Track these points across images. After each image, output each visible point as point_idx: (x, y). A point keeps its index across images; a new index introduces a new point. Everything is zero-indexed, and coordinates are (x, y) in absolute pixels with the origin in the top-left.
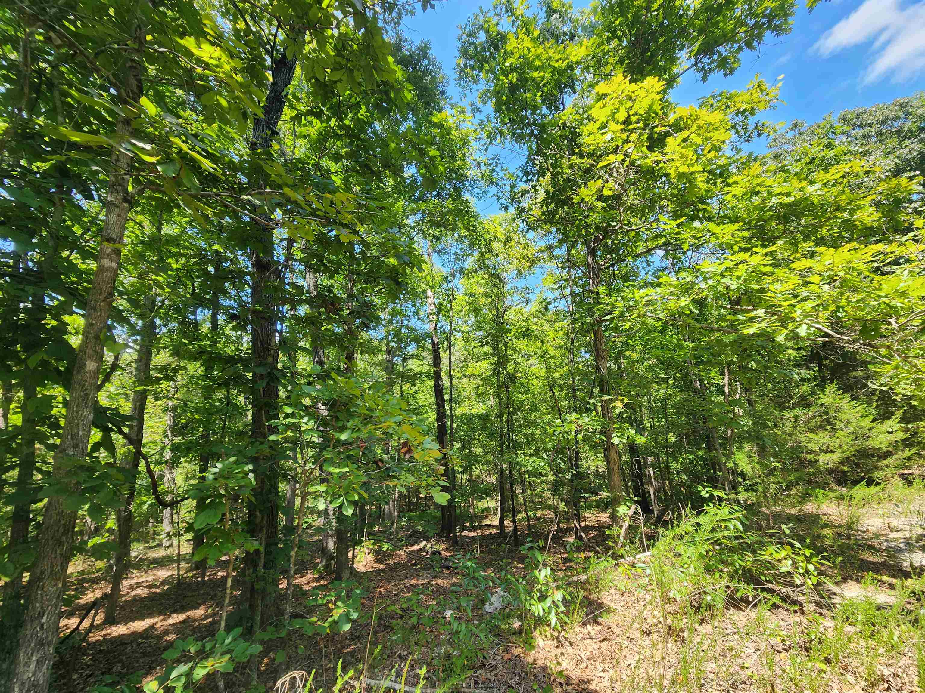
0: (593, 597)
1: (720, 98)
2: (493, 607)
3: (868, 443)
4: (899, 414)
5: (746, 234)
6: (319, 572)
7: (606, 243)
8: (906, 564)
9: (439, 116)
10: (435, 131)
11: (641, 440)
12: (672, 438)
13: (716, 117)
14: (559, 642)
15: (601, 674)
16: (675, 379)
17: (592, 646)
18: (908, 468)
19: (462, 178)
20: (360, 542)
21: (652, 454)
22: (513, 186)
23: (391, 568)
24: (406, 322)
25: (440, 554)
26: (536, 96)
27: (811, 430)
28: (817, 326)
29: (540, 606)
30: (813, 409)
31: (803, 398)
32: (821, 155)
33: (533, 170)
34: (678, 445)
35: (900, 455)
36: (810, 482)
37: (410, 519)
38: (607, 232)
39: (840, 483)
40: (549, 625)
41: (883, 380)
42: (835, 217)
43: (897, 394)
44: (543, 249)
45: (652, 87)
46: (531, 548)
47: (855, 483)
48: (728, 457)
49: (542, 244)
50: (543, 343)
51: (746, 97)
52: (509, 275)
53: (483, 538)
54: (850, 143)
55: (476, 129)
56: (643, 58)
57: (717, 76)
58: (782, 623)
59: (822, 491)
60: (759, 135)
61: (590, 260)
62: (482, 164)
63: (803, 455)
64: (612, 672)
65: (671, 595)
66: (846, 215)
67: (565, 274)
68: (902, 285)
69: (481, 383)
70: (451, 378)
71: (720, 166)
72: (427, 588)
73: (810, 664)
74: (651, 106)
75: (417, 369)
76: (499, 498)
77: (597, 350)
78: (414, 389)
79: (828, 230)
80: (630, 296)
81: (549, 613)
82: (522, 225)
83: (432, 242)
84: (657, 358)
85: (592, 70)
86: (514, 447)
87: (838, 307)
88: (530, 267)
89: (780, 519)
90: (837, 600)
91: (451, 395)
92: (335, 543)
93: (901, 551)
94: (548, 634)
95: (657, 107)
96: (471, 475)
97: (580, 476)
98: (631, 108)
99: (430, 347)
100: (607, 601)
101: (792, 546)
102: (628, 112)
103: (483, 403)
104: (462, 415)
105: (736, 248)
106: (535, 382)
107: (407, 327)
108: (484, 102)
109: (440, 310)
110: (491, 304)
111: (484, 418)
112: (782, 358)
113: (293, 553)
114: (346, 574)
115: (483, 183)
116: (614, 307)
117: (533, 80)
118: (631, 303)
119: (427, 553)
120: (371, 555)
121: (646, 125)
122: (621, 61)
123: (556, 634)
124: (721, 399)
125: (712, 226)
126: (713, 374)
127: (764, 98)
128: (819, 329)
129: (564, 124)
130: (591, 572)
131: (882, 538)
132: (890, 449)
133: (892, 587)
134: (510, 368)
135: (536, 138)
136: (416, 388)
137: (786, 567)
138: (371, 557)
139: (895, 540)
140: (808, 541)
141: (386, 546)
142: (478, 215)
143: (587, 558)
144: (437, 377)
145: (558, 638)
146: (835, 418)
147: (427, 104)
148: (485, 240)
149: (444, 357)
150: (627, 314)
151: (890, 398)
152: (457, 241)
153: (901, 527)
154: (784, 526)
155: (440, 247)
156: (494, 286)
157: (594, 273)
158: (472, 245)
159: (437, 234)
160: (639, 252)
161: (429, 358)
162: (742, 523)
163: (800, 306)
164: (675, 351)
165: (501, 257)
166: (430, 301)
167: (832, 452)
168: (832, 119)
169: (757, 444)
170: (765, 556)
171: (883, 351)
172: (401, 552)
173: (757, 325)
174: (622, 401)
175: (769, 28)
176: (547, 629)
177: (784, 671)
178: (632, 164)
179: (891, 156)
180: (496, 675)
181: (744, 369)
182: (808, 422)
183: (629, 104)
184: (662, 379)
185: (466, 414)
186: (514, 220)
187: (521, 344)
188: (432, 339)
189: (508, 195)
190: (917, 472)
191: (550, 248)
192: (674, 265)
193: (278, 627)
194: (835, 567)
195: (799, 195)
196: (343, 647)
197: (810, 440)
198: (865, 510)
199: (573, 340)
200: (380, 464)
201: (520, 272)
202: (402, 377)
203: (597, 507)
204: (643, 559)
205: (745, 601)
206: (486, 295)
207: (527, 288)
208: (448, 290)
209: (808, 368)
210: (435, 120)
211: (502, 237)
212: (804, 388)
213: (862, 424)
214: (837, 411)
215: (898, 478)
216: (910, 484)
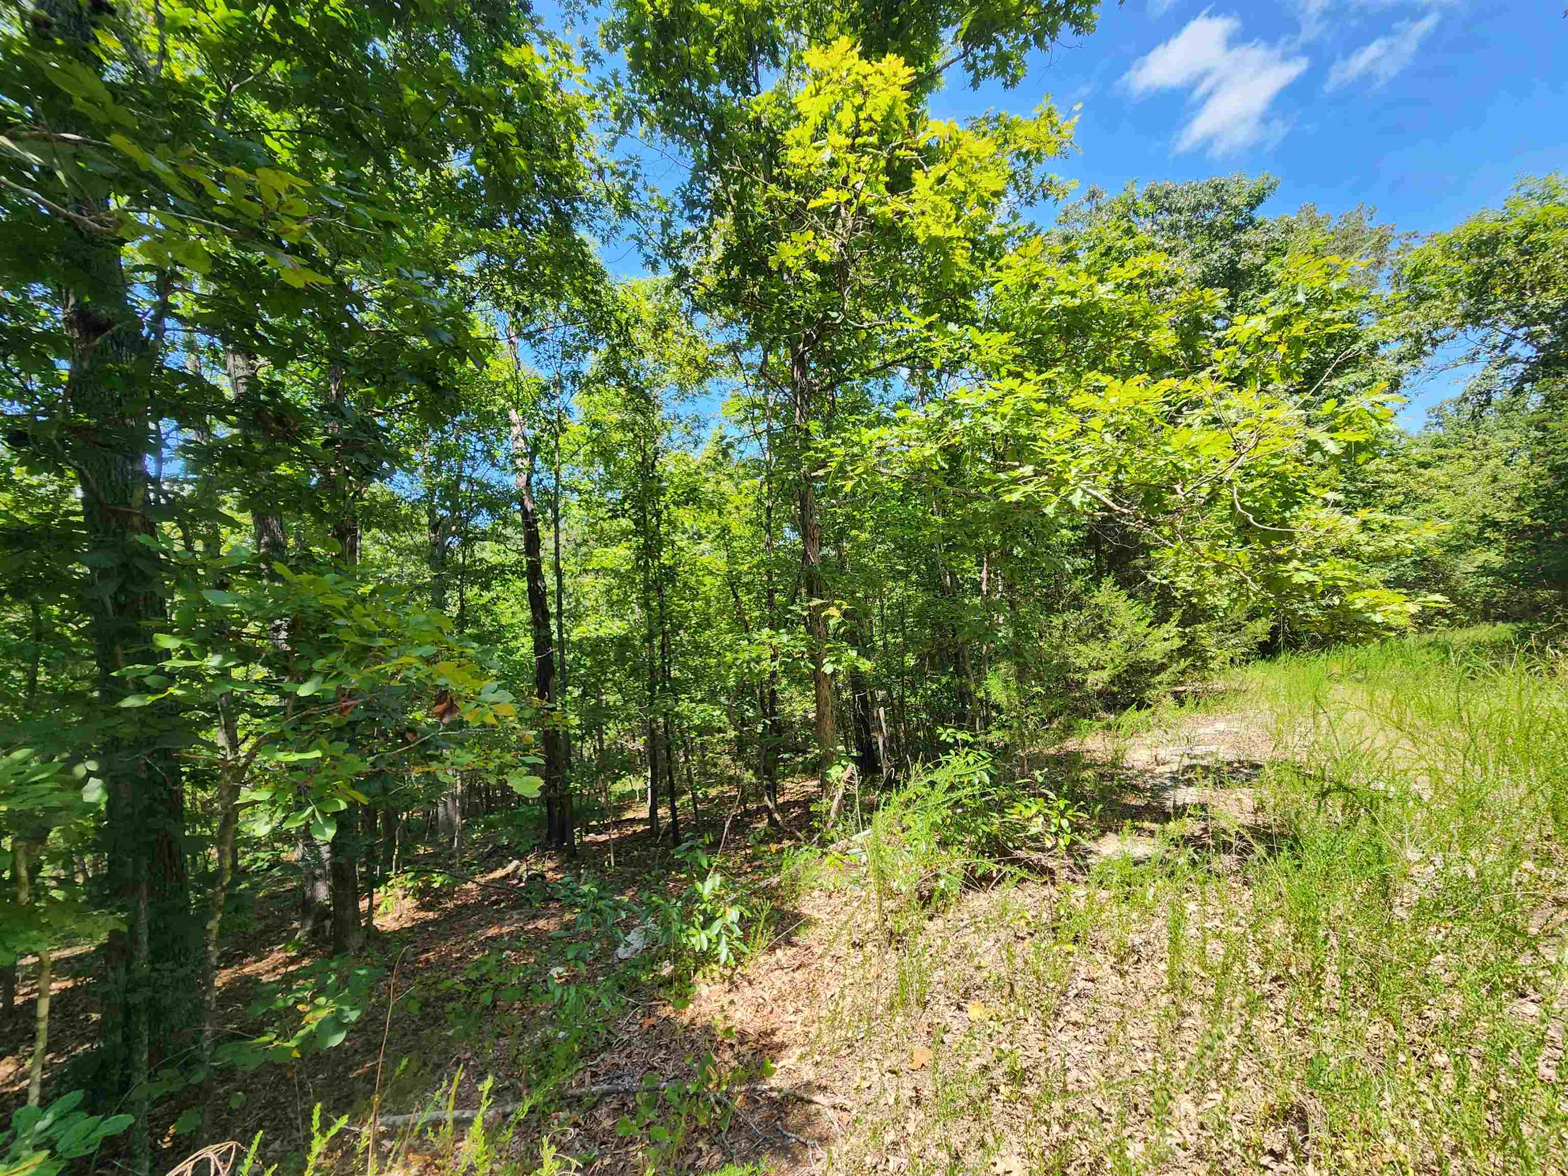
0: (788, 907)
1: (996, 124)
2: (630, 950)
3: (1142, 654)
4: (1177, 615)
5: (1018, 350)
6: (297, 945)
7: (823, 347)
8: (1170, 804)
9: (517, 53)
10: (511, 88)
11: (866, 666)
12: (910, 661)
13: (984, 147)
14: (732, 983)
15: (792, 1018)
16: (918, 573)
17: (780, 979)
18: (1182, 683)
19: (573, 195)
20: (385, 879)
21: (882, 686)
22: (666, 225)
23: (449, 917)
24: (468, 471)
25: (543, 877)
26: (706, 53)
27: (1082, 641)
28: (1095, 493)
29: (703, 936)
30: (1086, 612)
31: (1075, 597)
32: (1119, 244)
33: (703, 199)
34: (918, 670)
35: (1175, 668)
36: (1075, 710)
37: (490, 825)
38: (825, 328)
39: (1108, 709)
40: (717, 962)
41: (1164, 572)
42: (1127, 337)
43: (1177, 589)
44: (722, 348)
45: (895, 75)
46: (691, 849)
47: (1125, 707)
48: (979, 684)
49: (720, 340)
50: (720, 513)
51: (1031, 131)
52: (665, 393)
53: (622, 840)
54: (1155, 233)
55: (593, 97)
56: (887, 26)
57: (993, 84)
58: (1029, 900)
59: (1086, 721)
60: (1045, 197)
61: (797, 375)
62: (608, 173)
63: (1070, 675)
64: (806, 1012)
65: (895, 885)
66: (1139, 334)
67: (758, 397)
68: (1193, 439)
69: (614, 582)
70: (559, 573)
71: (990, 238)
72: (518, 938)
73: (1057, 948)
74: (892, 109)
75: (494, 560)
76: (649, 774)
77: (804, 527)
78: (487, 596)
79: (1118, 356)
80: (855, 438)
81: (718, 943)
82: (686, 303)
83: (514, 315)
84: (894, 541)
85: (805, 29)
86: (672, 690)
87: (1120, 466)
88: (700, 381)
89: (1035, 761)
90: (1092, 860)
91: (560, 604)
92: (330, 889)
93: (1165, 788)
94: (716, 975)
95: (901, 113)
96: (601, 741)
97: (778, 728)
98: (860, 108)
99: (519, 517)
100: (806, 909)
101: (1046, 798)
102: (856, 113)
103: (622, 618)
104: (581, 640)
105: (1003, 371)
106: (708, 580)
107: (471, 481)
108: (613, 48)
109: (535, 450)
110: (631, 443)
111: (623, 643)
112: (1054, 541)
113: (212, 925)
114: (355, 941)
115: (610, 210)
116: (831, 455)
117: (702, 19)
118: (856, 450)
119: (520, 881)
120: (409, 898)
121: (884, 142)
122: (853, 22)
123: (728, 972)
124: (977, 600)
125: (973, 333)
126: (968, 565)
127: (1054, 138)
128: (1096, 498)
129: (758, 120)
130: (785, 872)
131: (1148, 775)
133: (1152, 833)
134: (666, 557)
135: (707, 137)
136: (493, 594)
137: (1037, 826)
138: (410, 903)
139: (1161, 775)
140: (1065, 788)
141: (440, 879)
142: (603, 273)
143: (780, 852)
144: (534, 573)
145: (731, 978)
146: (1109, 624)
147: (492, 23)
148: (617, 322)
149: (546, 536)
150: (849, 468)
151: (1169, 594)
152: (565, 319)
153: (1168, 758)
154: (1037, 773)
155: (532, 329)
156: (636, 410)
157: (802, 398)
158: (593, 330)
159: (524, 298)
160: (872, 367)
161: (518, 539)
162: (989, 773)
163: (1075, 462)
164: (919, 529)
165: (649, 357)
166: (515, 431)
167: (1103, 668)
168: (1135, 190)
169: (1017, 664)
170: (1013, 815)
171: (1166, 531)
172: (470, 885)
173: (1022, 489)
174: (839, 607)
175: (1066, 17)
176: (714, 967)
177: (1026, 963)
178: (862, 210)
179: (1199, 261)
180: (629, 1056)
181: (1007, 555)
182: (1077, 630)
183: (858, 100)
184: (900, 572)
185: (588, 639)
186: (668, 290)
187: (685, 516)
188: (522, 503)
189: (657, 238)
190: (1190, 689)
191: (734, 348)
192: (922, 394)
193: (189, 1064)
194: (1092, 817)
195: (1086, 297)
196: (351, 1069)
197: (1079, 654)
198: (1132, 740)
199: (769, 510)
200: (409, 736)
201: (682, 388)
202: (463, 574)
203: (804, 771)
204: (860, 841)
205: (987, 878)
206: (623, 426)
207: (696, 419)
208: (551, 413)
209: (1084, 556)
210: (507, 60)
211: (651, 321)
212: (1077, 583)
213: (1138, 630)
214: (1111, 614)
215: (1170, 697)
216: (1182, 703)
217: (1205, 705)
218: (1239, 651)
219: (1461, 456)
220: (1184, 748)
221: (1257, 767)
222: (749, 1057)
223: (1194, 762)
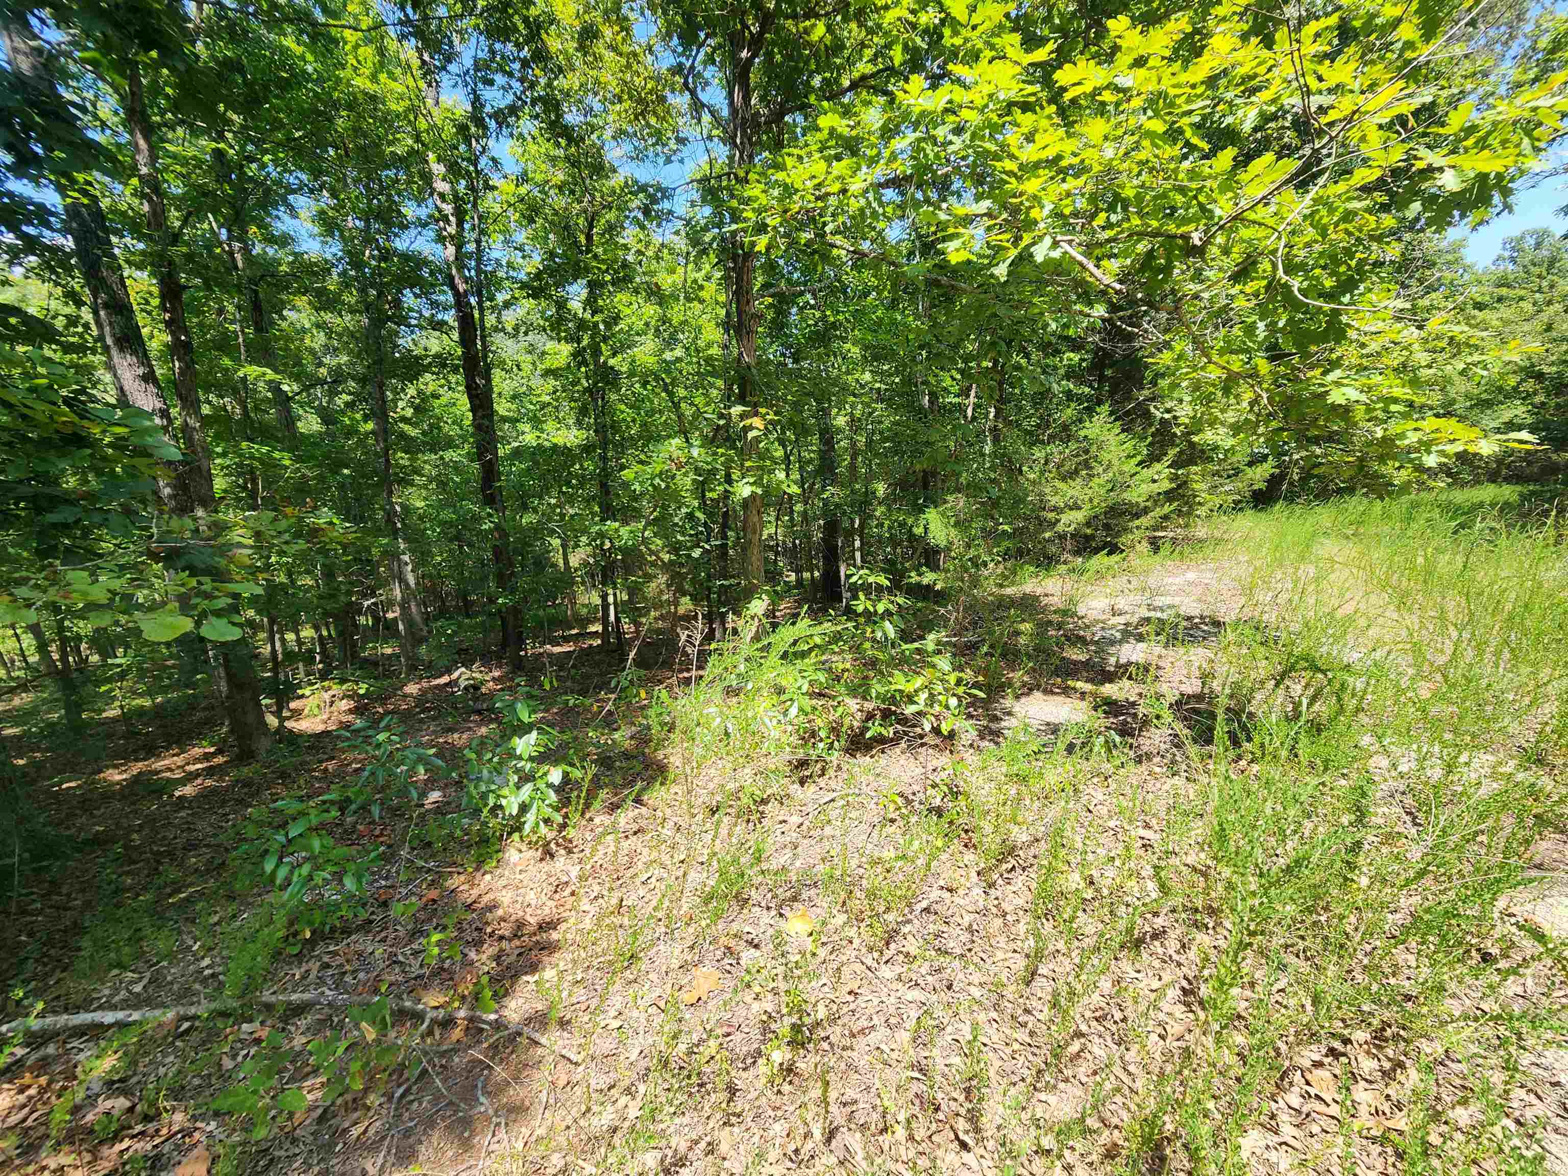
3: (1126, 495)
4: (1172, 452)
8: (1113, 661)
12: (880, 489)
14: (546, 851)
18: (1164, 529)
25: (477, 689)
27: (1063, 479)
30: (1073, 445)
31: (1065, 427)
35: (1158, 512)
39: (1077, 553)
43: (1178, 425)
47: (1096, 551)
63: (1044, 514)
77: (739, 315)
93: (1113, 642)
114: (262, 744)
119: (459, 689)
126: (948, 382)
131: (1100, 626)
132: (1148, 504)
133: (1082, 695)
138: (349, 704)
139: (1113, 627)
141: (365, 686)
145: (549, 844)
146: (1095, 459)
151: (1169, 430)
153: (1125, 608)
157: (744, 133)
167: (1080, 508)
180: (384, 941)
182: (1060, 465)
190: (1170, 535)
197: (1056, 492)
198: (1093, 587)
212: (1069, 411)
213: (1126, 468)
214: (1100, 448)
215: (1145, 543)
216: (1156, 550)
217: (1181, 553)
218: (1230, 498)
219: (1521, 299)
220: (1144, 599)
221: (1217, 624)
222: (513, 958)
223: (1152, 614)
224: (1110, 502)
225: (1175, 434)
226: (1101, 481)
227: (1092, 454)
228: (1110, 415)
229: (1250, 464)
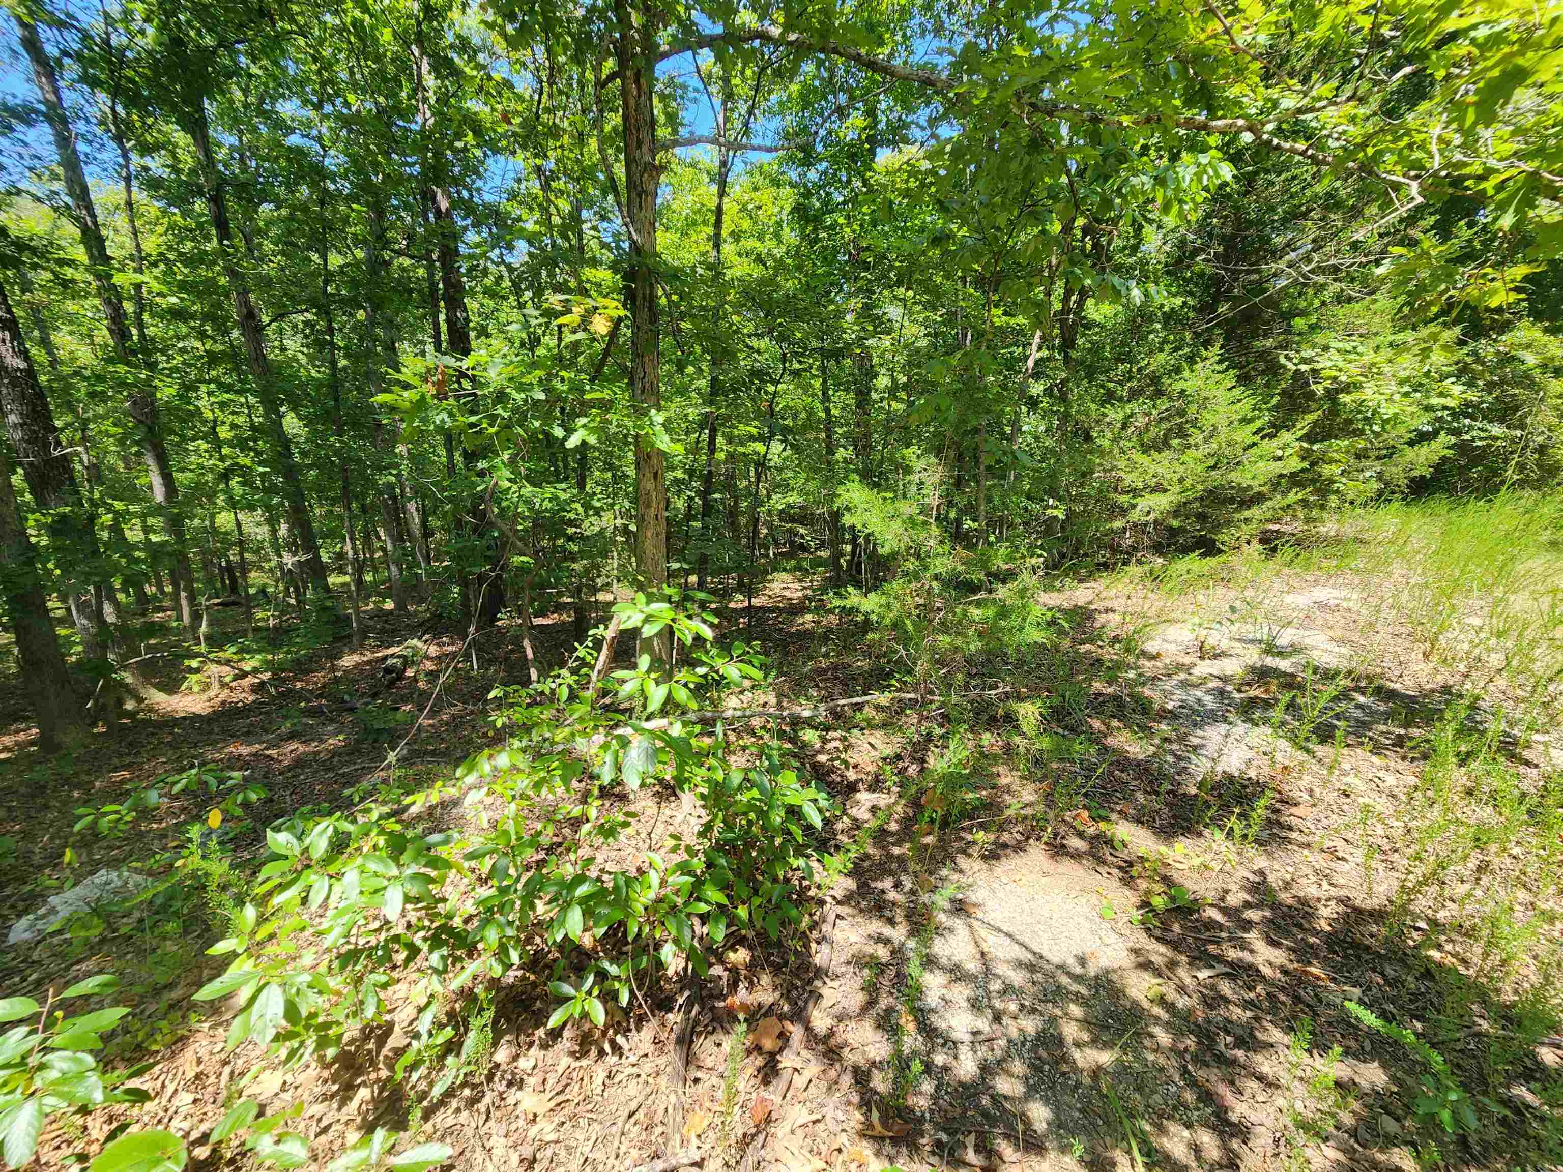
3: (1233, 476)
132: (1264, 489)
153: (1224, 644)
182: (1145, 429)
213: (1237, 437)
214: (1202, 408)
215: (1255, 542)
216: (1272, 551)
217: (1307, 559)
224: (1210, 485)
225: (1313, 393)
226: (1199, 454)
227: (1190, 416)
228: (1220, 362)
229: (1411, 443)
